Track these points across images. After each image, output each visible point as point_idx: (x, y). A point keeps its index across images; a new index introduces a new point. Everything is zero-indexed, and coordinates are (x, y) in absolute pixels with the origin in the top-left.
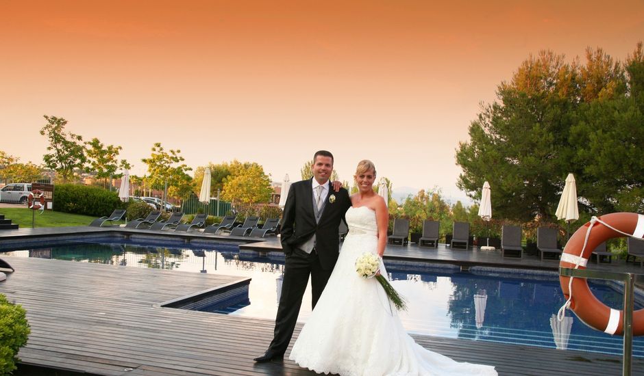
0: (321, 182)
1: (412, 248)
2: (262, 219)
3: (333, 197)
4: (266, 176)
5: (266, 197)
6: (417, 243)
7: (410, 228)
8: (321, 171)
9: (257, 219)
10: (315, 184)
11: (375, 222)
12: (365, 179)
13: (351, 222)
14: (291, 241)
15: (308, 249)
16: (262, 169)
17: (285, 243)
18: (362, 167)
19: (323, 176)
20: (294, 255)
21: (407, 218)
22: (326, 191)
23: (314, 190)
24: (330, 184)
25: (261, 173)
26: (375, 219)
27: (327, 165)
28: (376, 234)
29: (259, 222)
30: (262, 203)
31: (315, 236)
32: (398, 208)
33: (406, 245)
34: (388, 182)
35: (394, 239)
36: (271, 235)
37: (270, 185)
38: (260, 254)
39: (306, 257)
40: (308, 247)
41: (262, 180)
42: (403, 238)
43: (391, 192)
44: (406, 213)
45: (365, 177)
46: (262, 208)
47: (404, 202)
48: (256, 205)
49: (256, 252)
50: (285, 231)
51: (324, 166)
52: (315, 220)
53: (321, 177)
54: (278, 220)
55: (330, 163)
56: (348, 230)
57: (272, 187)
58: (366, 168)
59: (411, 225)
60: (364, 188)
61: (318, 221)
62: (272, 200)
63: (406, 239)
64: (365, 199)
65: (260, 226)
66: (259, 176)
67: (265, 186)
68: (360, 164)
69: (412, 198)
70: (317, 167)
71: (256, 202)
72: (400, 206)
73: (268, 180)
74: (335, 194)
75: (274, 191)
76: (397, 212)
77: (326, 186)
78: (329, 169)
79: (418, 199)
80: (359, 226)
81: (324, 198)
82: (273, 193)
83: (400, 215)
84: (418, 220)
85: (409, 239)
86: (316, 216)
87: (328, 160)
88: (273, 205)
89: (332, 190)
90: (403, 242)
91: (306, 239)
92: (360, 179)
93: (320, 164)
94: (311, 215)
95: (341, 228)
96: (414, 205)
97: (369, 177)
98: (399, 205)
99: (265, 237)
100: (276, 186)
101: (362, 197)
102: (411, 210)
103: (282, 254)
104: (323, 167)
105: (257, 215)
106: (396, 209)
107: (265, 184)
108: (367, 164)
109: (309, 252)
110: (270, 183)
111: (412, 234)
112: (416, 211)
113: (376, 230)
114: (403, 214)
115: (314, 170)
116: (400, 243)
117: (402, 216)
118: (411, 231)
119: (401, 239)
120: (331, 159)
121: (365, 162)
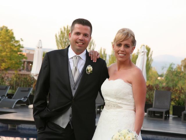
0: (78, 52)
1: (174, 122)
2: (12, 87)
3: (90, 68)
4: (17, 42)
5: (17, 63)
6: (179, 116)
7: (172, 100)
8: (78, 41)
9: (6, 88)
10: (71, 53)
11: (131, 96)
12: (122, 48)
13: (107, 95)
14: (44, 114)
15: (63, 124)
16: (13, 33)
17: (38, 117)
18: (121, 36)
19: (80, 46)
20: (47, 130)
21: (168, 89)
22: (83, 62)
23: (71, 61)
24: (87, 53)
25: (12, 38)
26: (131, 93)
27: (85, 35)
28: (133, 108)
29: (9, 91)
30: (11, 70)
31: (70, 109)
32: (159, 78)
33: (167, 118)
34: (149, 50)
35: (154, 112)
36: (22, 105)
37: (21, 51)
38: (9, 127)
39: (61, 132)
40: (63, 122)
41: (13, 45)
42: (164, 111)
43: (152, 60)
44: (167, 83)
45: (123, 46)
46: (11, 76)
47: (165, 72)
48: (4, 72)
49: (4, 125)
50: (39, 103)
51: (82, 35)
52: (72, 93)
53: (78, 48)
54: (29, 90)
55: (88, 33)
56: (104, 104)
57: (24, 53)
58: (124, 37)
59: (173, 97)
60: (121, 57)
61: (74, 93)
62: (23, 67)
63: (168, 112)
64: (122, 70)
65: (10, 96)
66: (9, 41)
67: (16, 52)
68: (119, 32)
69: (175, 67)
70: (73, 37)
71: (6, 69)
72: (161, 76)
73: (19, 45)
74: (92, 64)
75: (26, 58)
76: (157, 82)
77: (83, 55)
78: (87, 39)
79: (181, 69)
80: (115, 100)
81: (80, 68)
82: (24, 60)
83: (160, 85)
84: (181, 92)
85: (171, 112)
86: (72, 88)
87: (86, 29)
88: (24, 72)
89: (89, 60)
90: (164, 115)
91: (61, 112)
92: (117, 48)
93: (78, 34)
94: (67, 87)
95: (98, 101)
96: (176, 75)
97: (127, 46)
98: (160, 74)
99: (15, 108)
100: (28, 52)
101: (119, 68)
102: (173, 80)
103: (33, 127)
104: (81, 37)
105: (7, 83)
106: (157, 79)
107: (15, 49)
108: (126, 32)
109: (64, 127)
110: (21, 49)
111: (174, 107)
112: (178, 81)
113: (133, 104)
114: (164, 84)
115: (70, 39)
116: (161, 117)
117: (163, 88)
118: (173, 103)
119: (162, 113)
120: (89, 28)
121: (123, 30)
